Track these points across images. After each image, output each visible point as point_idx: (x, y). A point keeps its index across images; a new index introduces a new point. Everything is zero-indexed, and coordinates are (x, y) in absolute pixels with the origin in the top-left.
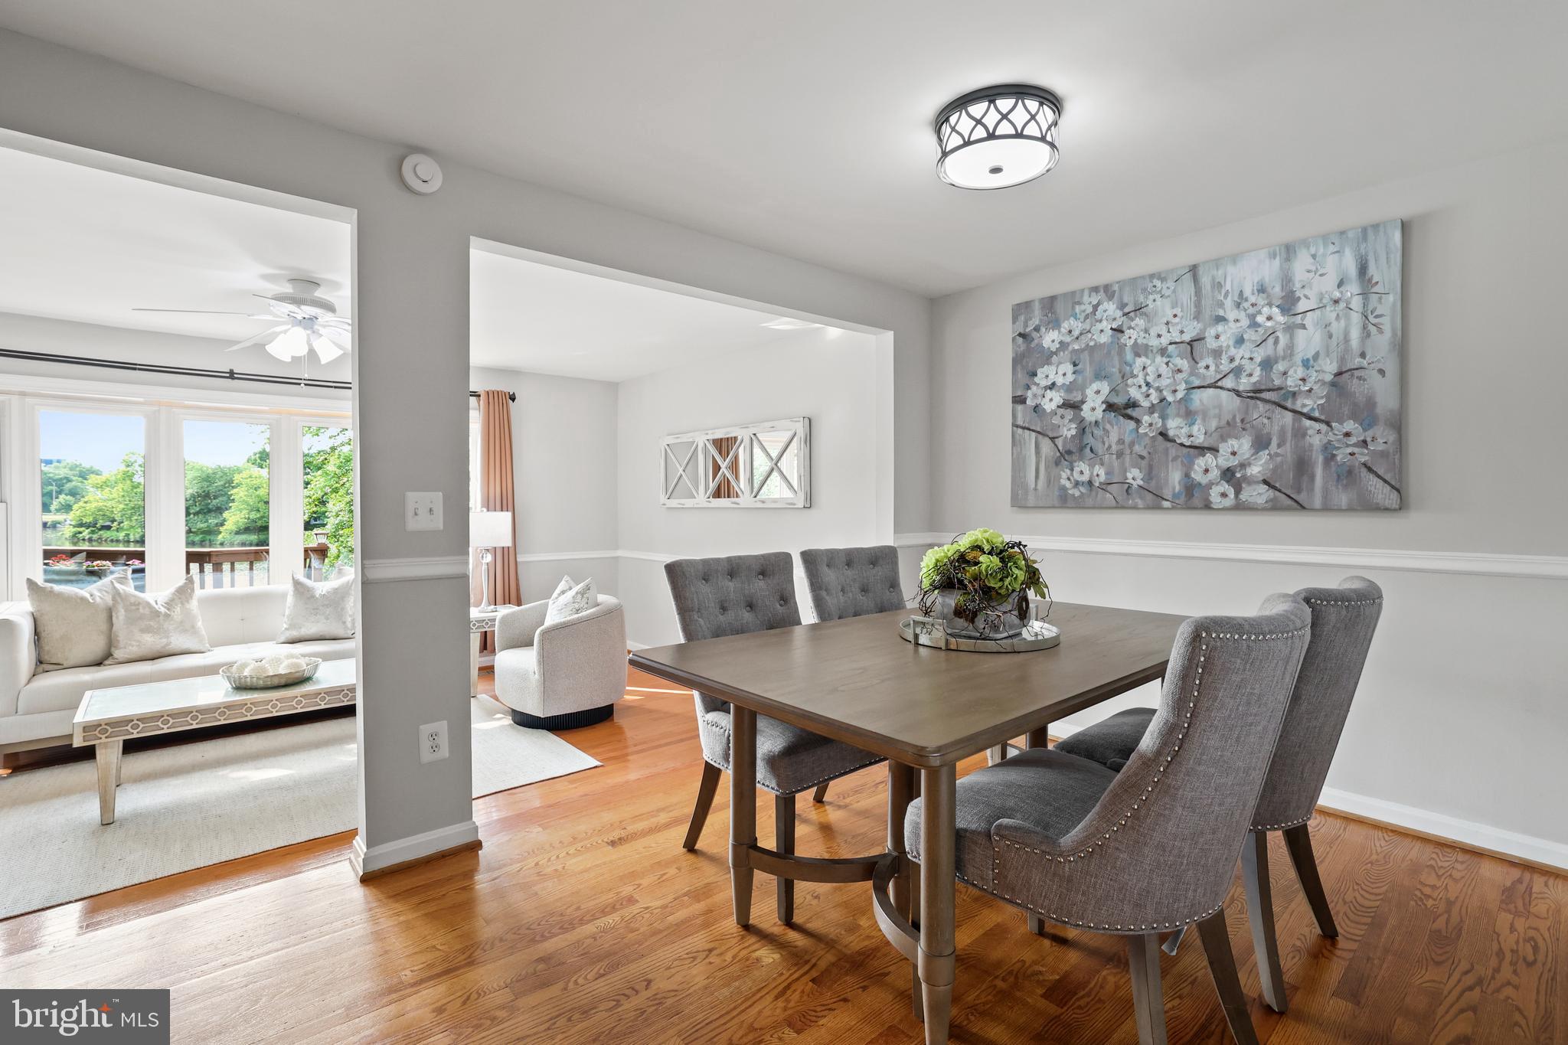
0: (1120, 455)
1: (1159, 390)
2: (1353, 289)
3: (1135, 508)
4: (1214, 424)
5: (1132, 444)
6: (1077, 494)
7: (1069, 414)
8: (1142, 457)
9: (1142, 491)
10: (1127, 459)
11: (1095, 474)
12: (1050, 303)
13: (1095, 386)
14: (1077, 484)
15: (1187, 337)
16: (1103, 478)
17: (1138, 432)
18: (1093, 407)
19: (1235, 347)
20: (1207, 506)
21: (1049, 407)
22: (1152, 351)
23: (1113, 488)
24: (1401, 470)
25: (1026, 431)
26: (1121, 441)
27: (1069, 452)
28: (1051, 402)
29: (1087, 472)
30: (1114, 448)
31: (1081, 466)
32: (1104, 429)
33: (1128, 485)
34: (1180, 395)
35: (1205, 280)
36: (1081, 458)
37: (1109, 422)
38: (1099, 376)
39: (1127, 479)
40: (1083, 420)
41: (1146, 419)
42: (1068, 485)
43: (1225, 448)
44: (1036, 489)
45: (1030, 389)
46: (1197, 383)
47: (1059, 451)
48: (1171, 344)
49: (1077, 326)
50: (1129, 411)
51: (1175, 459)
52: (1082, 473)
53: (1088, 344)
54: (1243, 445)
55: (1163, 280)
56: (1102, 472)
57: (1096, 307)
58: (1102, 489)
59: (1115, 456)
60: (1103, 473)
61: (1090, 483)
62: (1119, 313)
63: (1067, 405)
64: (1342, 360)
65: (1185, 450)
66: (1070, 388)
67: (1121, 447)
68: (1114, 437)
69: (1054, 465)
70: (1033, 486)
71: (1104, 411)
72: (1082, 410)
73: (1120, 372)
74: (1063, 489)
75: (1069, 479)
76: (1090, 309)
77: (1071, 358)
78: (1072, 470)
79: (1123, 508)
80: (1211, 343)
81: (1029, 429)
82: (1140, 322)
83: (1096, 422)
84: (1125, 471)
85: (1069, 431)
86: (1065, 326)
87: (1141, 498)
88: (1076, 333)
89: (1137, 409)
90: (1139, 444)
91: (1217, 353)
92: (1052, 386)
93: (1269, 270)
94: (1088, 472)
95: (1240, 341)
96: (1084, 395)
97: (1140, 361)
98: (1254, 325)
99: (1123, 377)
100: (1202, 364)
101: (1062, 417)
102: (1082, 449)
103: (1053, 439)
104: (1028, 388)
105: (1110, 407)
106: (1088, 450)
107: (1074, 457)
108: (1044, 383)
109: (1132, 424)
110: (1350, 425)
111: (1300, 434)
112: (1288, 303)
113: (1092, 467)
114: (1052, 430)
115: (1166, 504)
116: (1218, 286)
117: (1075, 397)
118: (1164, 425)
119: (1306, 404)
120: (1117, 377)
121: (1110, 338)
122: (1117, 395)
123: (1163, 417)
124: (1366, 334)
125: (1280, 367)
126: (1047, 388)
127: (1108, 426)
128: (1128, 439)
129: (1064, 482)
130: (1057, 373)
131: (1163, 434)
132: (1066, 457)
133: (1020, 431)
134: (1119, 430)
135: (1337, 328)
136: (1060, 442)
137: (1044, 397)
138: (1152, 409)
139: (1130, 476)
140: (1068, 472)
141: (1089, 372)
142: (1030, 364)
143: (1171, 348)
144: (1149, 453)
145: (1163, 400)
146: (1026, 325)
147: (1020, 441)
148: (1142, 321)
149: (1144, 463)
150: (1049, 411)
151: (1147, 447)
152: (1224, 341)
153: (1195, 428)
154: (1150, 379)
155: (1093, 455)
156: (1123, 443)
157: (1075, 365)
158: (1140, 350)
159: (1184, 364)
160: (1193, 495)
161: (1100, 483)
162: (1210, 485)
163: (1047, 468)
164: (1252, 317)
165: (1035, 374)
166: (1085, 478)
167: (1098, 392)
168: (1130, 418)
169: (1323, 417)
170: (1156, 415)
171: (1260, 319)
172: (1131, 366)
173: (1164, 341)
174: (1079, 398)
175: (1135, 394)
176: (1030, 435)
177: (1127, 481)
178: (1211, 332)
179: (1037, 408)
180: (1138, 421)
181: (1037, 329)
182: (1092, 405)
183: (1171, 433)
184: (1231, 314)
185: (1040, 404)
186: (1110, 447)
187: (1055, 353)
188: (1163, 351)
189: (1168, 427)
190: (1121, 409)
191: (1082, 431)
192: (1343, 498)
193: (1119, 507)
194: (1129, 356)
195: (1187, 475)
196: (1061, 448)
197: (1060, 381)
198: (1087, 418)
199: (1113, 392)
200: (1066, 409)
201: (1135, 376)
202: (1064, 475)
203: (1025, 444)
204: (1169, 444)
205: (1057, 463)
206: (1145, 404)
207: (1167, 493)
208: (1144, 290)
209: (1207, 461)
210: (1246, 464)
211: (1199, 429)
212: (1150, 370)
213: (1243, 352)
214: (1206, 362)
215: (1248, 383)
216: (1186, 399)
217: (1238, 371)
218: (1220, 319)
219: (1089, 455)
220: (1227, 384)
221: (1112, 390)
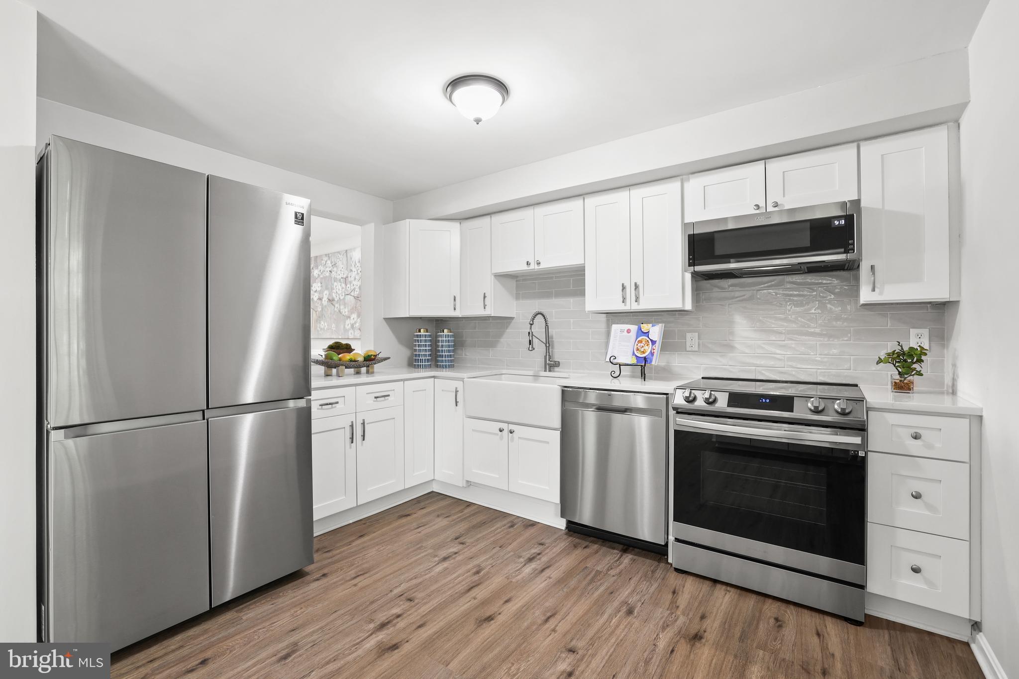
1: (339, 295)
4: (350, 308)
7: (319, 301)
15: (345, 276)
19: (354, 281)
22: (338, 280)
34: (343, 297)
35: (349, 256)
37: (328, 306)
38: (327, 289)
41: (336, 306)
46: (347, 293)
54: (354, 316)
55: (340, 254)
62: (331, 265)
67: (331, 315)
73: (331, 287)
74: (318, 331)
78: (320, 324)
80: (349, 279)
86: (319, 268)
89: (334, 301)
90: (334, 315)
91: (350, 283)
92: (316, 291)
95: (355, 279)
96: (323, 295)
97: (335, 284)
99: (332, 289)
102: (322, 316)
103: (316, 311)
105: (329, 300)
109: (333, 307)
116: (351, 258)
117: (321, 296)
118: (340, 308)
120: (330, 289)
121: (329, 274)
122: (330, 296)
123: (340, 305)
128: (332, 313)
131: (340, 311)
134: (330, 309)
138: (337, 302)
143: (341, 279)
145: (340, 298)
148: (336, 268)
151: (336, 316)
154: (337, 290)
158: (335, 280)
159: (343, 285)
164: (357, 271)
167: (327, 294)
168: (333, 305)
170: (338, 304)
172: (333, 285)
173: (340, 277)
175: (334, 296)
178: (349, 275)
180: (335, 306)
181: (313, 268)
182: (325, 299)
183: (341, 311)
184: (353, 269)
186: (328, 315)
188: (340, 281)
190: (331, 301)
191: (323, 309)
194: (333, 281)
195: (344, 327)
197: (318, 289)
201: (334, 289)
202: (318, 326)
206: (336, 300)
208: (336, 257)
209: (348, 322)
210: (355, 323)
211: (346, 310)
212: (337, 287)
213: (355, 283)
214: (348, 286)
215: (356, 293)
216: (344, 299)
217: (354, 289)
218: (351, 271)
219: (324, 318)
220: (352, 294)
221: (329, 294)
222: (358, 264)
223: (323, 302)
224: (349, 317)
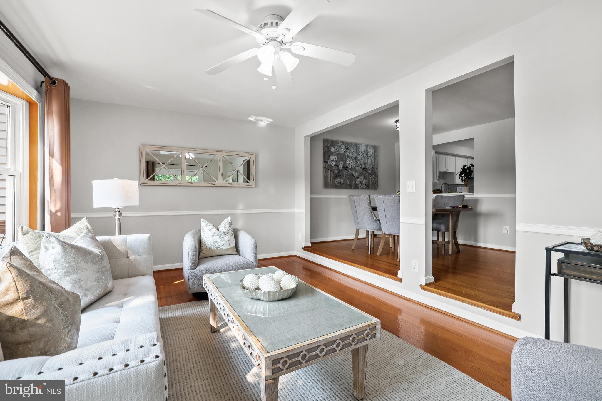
0: (345, 177)
1: (351, 165)
2: (373, 155)
3: (348, 188)
4: (359, 173)
5: (347, 175)
6: (338, 185)
7: (337, 167)
9: (349, 185)
10: (347, 178)
12: (332, 141)
13: (341, 162)
14: (338, 183)
15: (355, 156)
17: (348, 173)
18: (341, 166)
20: (358, 188)
21: (333, 165)
22: (350, 157)
23: (344, 184)
24: (377, 183)
26: (345, 175)
27: (337, 176)
28: (333, 164)
29: (340, 180)
31: (339, 179)
32: (343, 171)
33: (347, 184)
34: (354, 167)
35: (357, 146)
36: (339, 177)
38: (342, 160)
39: (347, 182)
43: (360, 178)
44: (331, 183)
45: (329, 160)
46: (356, 165)
47: (335, 175)
49: (338, 149)
51: (354, 179)
53: (340, 153)
54: (362, 177)
55: (352, 144)
56: (342, 181)
57: (341, 145)
61: (341, 183)
62: (345, 148)
63: (336, 165)
64: (373, 166)
66: (336, 162)
68: (344, 174)
69: (334, 178)
74: (336, 184)
76: (340, 146)
77: (337, 155)
80: (358, 159)
81: (329, 170)
82: (348, 151)
83: (341, 170)
85: (337, 171)
86: (336, 147)
89: (348, 168)
91: (359, 160)
92: (333, 160)
93: (365, 148)
95: (362, 159)
97: (348, 159)
98: (363, 157)
100: (357, 162)
101: (335, 168)
102: (339, 176)
105: (344, 167)
108: (331, 159)
110: (374, 176)
111: (369, 176)
112: (367, 154)
113: (341, 180)
114: (333, 170)
115: (353, 188)
116: (359, 148)
119: (369, 172)
120: (345, 161)
121: (344, 153)
123: (352, 171)
124: (375, 162)
125: (366, 165)
126: (332, 160)
129: (336, 182)
130: (334, 157)
131: (352, 174)
133: (327, 170)
134: (345, 173)
135: (372, 160)
136: (335, 173)
137: (332, 162)
138: (350, 169)
141: (340, 159)
144: (350, 177)
145: (352, 167)
146: (327, 145)
149: (349, 179)
152: (360, 159)
154: (350, 163)
155: (341, 177)
157: (338, 157)
158: (348, 157)
159: (355, 161)
160: (356, 186)
162: (359, 184)
164: (363, 155)
166: (339, 182)
167: (341, 164)
168: (347, 170)
169: (371, 174)
171: (364, 156)
173: (352, 156)
174: (338, 164)
175: (348, 165)
178: (358, 156)
179: (330, 165)
180: (348, 171)
181: (330, 146)
184: (361, 154)
187: (334, 153)
188: (352, 158)
190: (346, 168)
191: (339, 171)
192: (373, 188)
193: (346, 188)
194: (347, 157)
195: (356, 182)
197: (335, 160)
201: (347, 162)
202: (336, 181)
204: (353, 176)
207: (353, 186)
208: (349, 145)
209: (358, 180)
210: (363, 181)
211: (357, 174)
212: (350, 161)
213: (362, 161)
214: (358, 162)
215: (363, 167)
216: (355, 168)
217: (361, 164)
218: (359, 154)
220: (360, 166)
221: (344, 164)
222: (363, 152)
223: (339, 168)
224: (359, 178)
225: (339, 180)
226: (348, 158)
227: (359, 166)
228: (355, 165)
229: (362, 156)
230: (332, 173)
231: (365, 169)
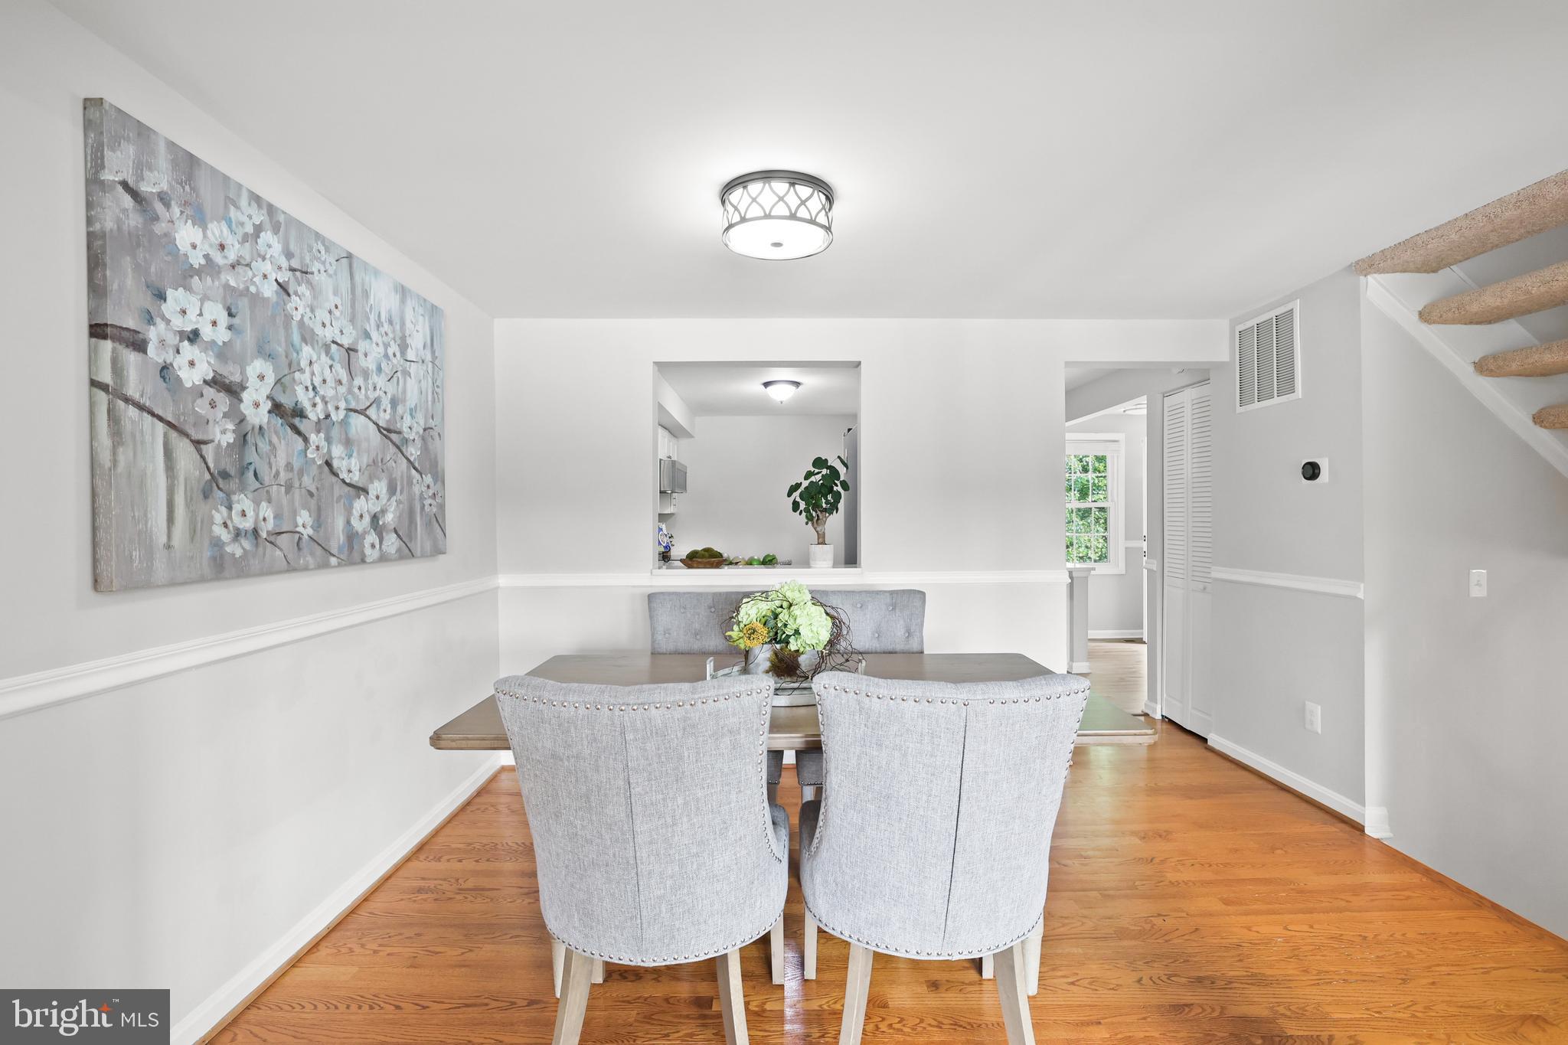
0: (289, 488)
1: (323, 401)
2: (429, 356)
3: (306, 569)
4: (365, 460)
5: (301, 473)
6: (239, 553)
7: (223, 401)
8: (311, 494)
9: (312, 543)
10: (297, 493)
11: (261, 518)
13: (256, 365)
14: (238, 534)
15: (345, 343)
16: (270, 525)
17: (306, 456)
18: (255, 401)
19: (377, 375)
20: (363, 561)
21: (191, 377)
22: (317, 341)
23: (283, 540)
24: (444, 520)
25: (145, 414)
26: (289, 467)
27: (225, 475)
28: (192, 367)
29: (250, 514)
30: (283, 476)
31: (243, 502)
32: (270, 442)
33: (297, 536)
34: (340, 415)
35: (357, 277)
36: (243, 488)
37: (276, 433)
38: (262, 352)
39: (297, 526)
40: (242, 420)
41: (312, 438)
42: (225, 536)
43: (372, 490)
44: (168, 546)
45: (154, 324)
46: (353, 405)
47: (208, 469)
48: (334, 342)
49: (233, 247)
50: (296, 421)
51: (338, 500)
52: (243, 514)
53: (247, 289)
54: (379, 487)
55: (327, 250)
56: (267, 511)
57: (256, 229)
58: (271, 543)
59: (283, 489)
60: (272, 516)
61: (255, 532)
62: (285, 264)
63: (217, 382)
64: (426, 419)
65: (347, 489)
66: (223, 353)
67: (290, 475)
68: (281, 460)
69: (201, 496)
70: (163, 539)
71: (269, 412)
72: (241, 401)
73: (287, 357)
74: (217, 543)
75: (225, 525)
76: (250, 229)
77: (225, 297)
78: (230, 508)
79: (295, 570)
80: (362, 362)
81: (153, 414)
82: (304, 290)
83: (261, 428)
84: (294, 514)
85: (223, 435)
86: (215, 231)
87: (312, 554)
88: (232, 255)
89: (304, 420)
90: (308, 475)
91: (366, 374)
92: (193, 336)
93: (393, 302)
94: (252, 513)
95: (379, 369)
96: (243, 372)
97: (306, 351)
98: (386, 356)
99: (290, 365)
100: (356, 382)
101: (213, 405)
102: (243, 470)
103: (198, 443)
104: (150, 321)
105: (275, 408)
106: (251, 474)
107: (233, 484)
108: (178, 323)
109: (299, 443)
110: (429, 479)
111: (410, 483)
112: (404, 347)
113: (256, 506)
114: (195, 425)
115: (333, 561)
116: (366, 293)
117: (232, 374)
118: (329, 451)
119: (413, 453)
120: (283, 362)
121: (275, 295)
122: (284, 392)
123: (328, 440)
124: (434, 401)
125: (400, 409)
126: (182, 336)
127: (275, 440)
128: (296, 465)
129: (218, 530)
130: (201, 315)
131: (328, 464)
132: (221, 482)
133: (132, 412)
134: (284, 448)
135: (423, 384)
136: (209, 451)
137: (178, 352)
138: (318, 426)
139: (300, 521)
140: (223, 509)
141: (249, 336)
142: (153, 269)
143: (334, 347)
144: (317, 489)
145: (328, 416)
146: (140, 175)
147: (133, 436)
148: (309, 292)
149: (313, 502)
150: (188, 385)
151: (316, 479)
152: (370, 364)
153: (353, 461)
154: (317, 381)
155: (257, 485)
156: (292, 470)
157: (230, 315)
158: (307, 335)
159: (343, 375)
160: (353, 548)
161: (268, 533)
162: (364, 534)
163: (189, 501)
164: (385, 346)
165: (161, 296)
166: (247, 524)
167: (260, 377)
168: (298, 432)
169: (419, 468)
170: (322, 435)
171: (390, 352)
172: (298, 353)
173: (327, 333)
174: (236, 378)
175: (304, 398)
176: (153, 425)
177: (298, 529)
178: (360, 347)
179: (166, 371)
180: (305, 440)
181: (164, 201)
182: (255, 397)
183: (335, 464)
184: (374, 335)
185: (171, 364)
186: (277, 474)
187: (198, 272)
188: (327, 348)
189: (333, 456)
190: (287, 414)
191: (243, 439)
192: (425, 546)
193: (291, 568)
194: (296, 337)
195: (348, 522)
196: (211, 465)
197: (207, 333)
198: (248, 418)
199: (278, 385)
200: (219, 391)
201: (301, 370)
202: (218, 518)
203: (143, 442)
204: (334, 479)
205: (206, 495)
206: (312, 416)
207: (332, 548)
208: (308, 248)
209: (361, 505)
210: (383, 511)
211: (354, 464)
212: (316, 368)
213: (381, 381)
214: (359, 381)
215: (384, 419)
216: (344, 422)
217: (377, 401)
218: (367, 337)
219: (253, 483)
220: (372, 412)
221: (278, 381)
222: (386, 327)
223: (246, 408)
224: (365, 491)
225: (250, 512)
226: (304, 340)
227: (362, 412)
228: (342, 405)
229: (381, 349)
230: (184, 451)
231: (393, 436)
